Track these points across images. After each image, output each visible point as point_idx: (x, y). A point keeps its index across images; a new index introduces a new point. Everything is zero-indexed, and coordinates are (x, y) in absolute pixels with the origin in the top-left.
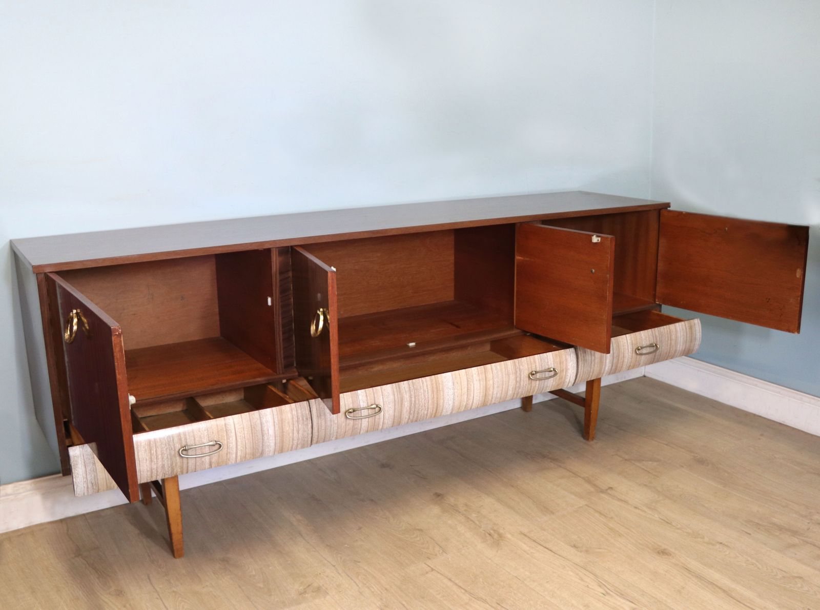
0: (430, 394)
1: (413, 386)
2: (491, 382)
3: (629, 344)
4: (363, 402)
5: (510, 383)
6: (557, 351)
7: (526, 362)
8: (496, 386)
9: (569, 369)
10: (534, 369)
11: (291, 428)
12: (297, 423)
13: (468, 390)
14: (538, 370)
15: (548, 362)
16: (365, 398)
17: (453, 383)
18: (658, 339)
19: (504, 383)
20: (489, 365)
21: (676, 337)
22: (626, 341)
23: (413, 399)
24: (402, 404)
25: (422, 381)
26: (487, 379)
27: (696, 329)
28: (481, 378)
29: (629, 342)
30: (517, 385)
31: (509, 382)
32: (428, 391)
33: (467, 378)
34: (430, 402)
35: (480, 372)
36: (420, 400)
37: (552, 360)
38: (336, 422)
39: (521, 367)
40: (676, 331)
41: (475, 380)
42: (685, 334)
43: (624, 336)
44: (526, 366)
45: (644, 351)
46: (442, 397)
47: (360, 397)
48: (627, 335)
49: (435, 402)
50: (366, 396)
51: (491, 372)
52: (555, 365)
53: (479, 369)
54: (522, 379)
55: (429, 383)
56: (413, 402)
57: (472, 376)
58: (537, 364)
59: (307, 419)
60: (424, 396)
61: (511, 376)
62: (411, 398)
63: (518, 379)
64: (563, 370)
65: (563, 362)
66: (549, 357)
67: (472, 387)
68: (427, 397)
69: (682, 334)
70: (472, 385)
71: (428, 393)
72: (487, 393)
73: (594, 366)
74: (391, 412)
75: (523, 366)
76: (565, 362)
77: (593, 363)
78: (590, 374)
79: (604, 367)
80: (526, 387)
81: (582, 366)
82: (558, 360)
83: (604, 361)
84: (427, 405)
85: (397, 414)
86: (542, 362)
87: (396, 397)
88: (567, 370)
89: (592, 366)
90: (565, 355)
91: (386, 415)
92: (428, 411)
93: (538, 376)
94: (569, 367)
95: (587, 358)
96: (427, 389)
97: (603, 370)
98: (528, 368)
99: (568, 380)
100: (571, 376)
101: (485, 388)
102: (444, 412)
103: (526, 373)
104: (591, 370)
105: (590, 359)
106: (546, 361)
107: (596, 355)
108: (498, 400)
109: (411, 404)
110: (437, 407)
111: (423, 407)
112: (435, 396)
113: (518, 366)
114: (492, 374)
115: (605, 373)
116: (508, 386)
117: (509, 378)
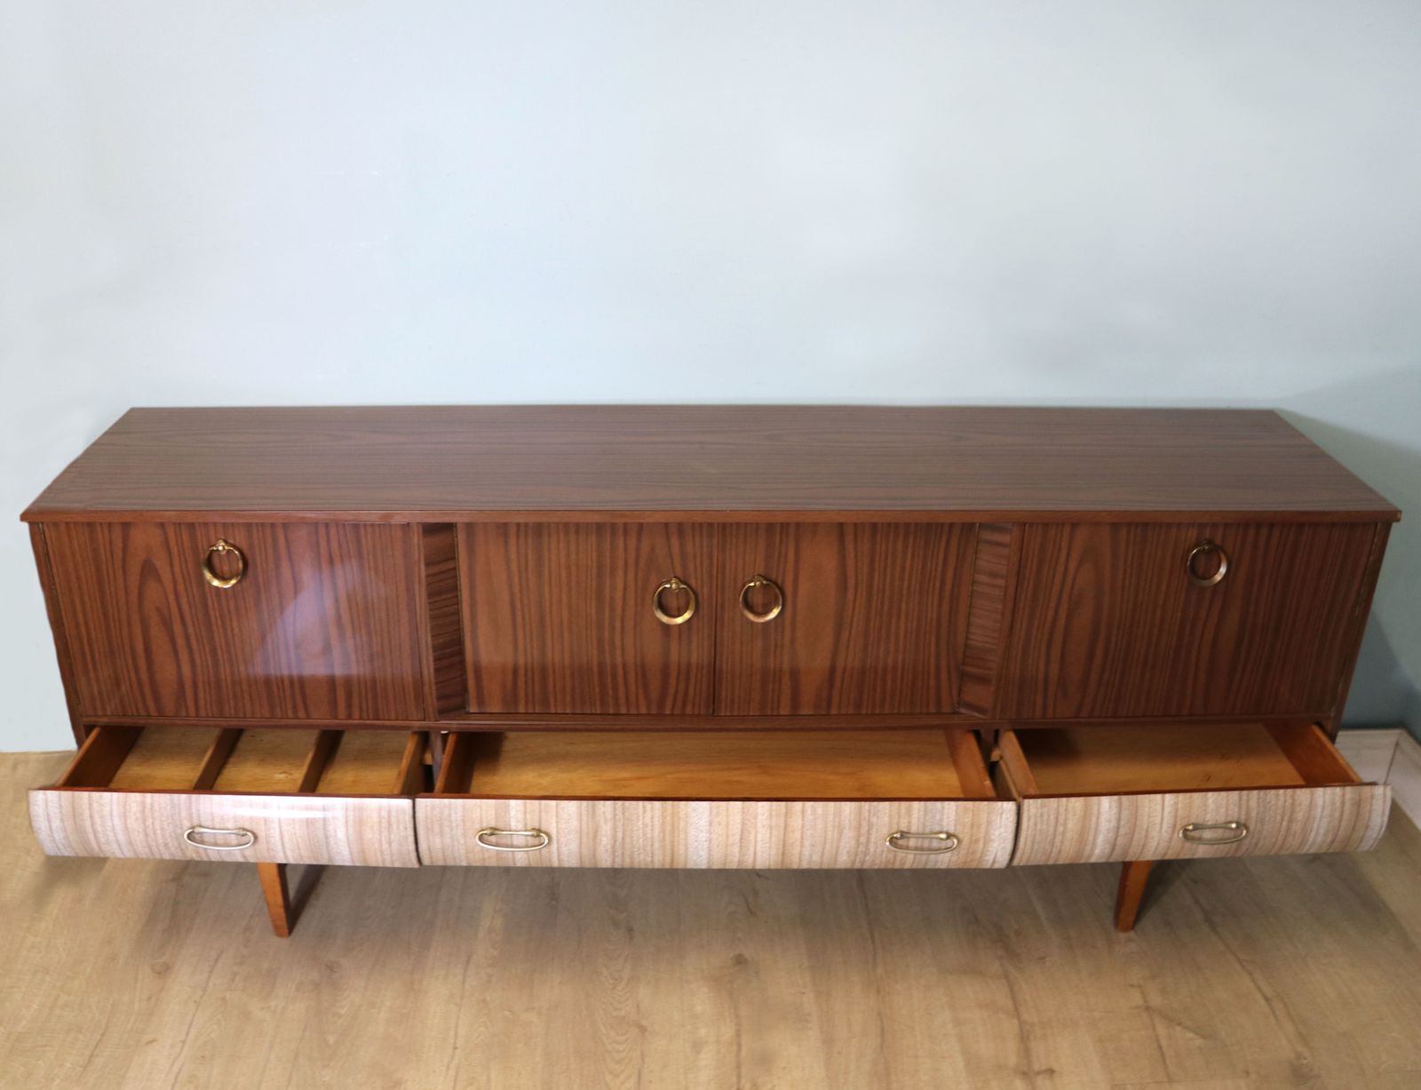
0: (657, 830)
1: (623, 813)
2: (797, 835)
3: (1166, 814)
4: (518, 821)
5: (842, 843)
7: (887, 811)
8: (807, 843)
9: (992, 840)
10: (904, 827)
11: (377, 836)
12: (386, 830)
13: (741, 839)
14: (914, 829)
15: (941, 820)
16: (521, 816)
17: (710, 822)
18: (1253, 814)
19: (829, 840)
20: (801, 803)
21: (1308, 817)
22: (1159, 808)
23: (620, 835)
24: (595, 837)
25: (644, 807)
26: (790, 828)
28: (774, 823)
29: (1167, 810)
30: (860, 849)
31: (839, 840)
32: (652, 826)
33: (743, 818)
34: (657, 845)
35: (774, 813)
36: (635, 838)
37: (953, 817)
38: (462, 842)
39: (874, 820)
40: (1311, 806)
41: (759, 824)
42: (1337, 814)
43: (1158, 797)
44: (887, 819)
45: (1207, 834)
46: (682, 842)
47: (513, 813)
48: (1167, 796)
49: (669, 847)
50: (525, 812)
51: (801, 816)
52: (959, 827)
53: (774, 808)
54: (873, 840)
55: (657, 813)
56: (619, 839)
57: (756, 818)
58: (914, 821)
59: (406, 828)
60: (644, 834)
61: (846, 831)
62: (616, 831)
63: (863, 840)
64: (977, 841)
65: (979, 827)
66: (946, 811)
67: (752, 837)
68: (649, 836)
69: (1327, 812)
70: (753, 833)
71: (652, 830)
72: (786, 852)
73: (1062, 842)
74: (574, 846)
75: (878, 818)
76: (984, 826)
77: (1059, 838)
78: (1052, 855)
79: (1088, 848)
80: (881, 855)
81: (1029, 839)
82: (968, 819)
83: (1091, 838)
84: (649, 848)
85: (585, 851)
86: (927, 818)
87: (584, 826)
88: (987, 841)
89: (1057, 843)
90: (989, 813)
91: (564, 850)
92: (652, 857)
93: (912, 842)
94: (993, 837)
95: (1044, 827)
96: (652, 822)
97: (1086, 853)
98: (890, 823)
99: (990, 858)
100: (999, 854)
101: (782, 843)
102: (691, 865)
103: (885, 831)
104: (1054, 849)
105: (1051, 829)
106: (938, 817)
107: (1070, 825)
108: (815, 866)
109: (615, 841)
110: (673, 854)
111: (642, 851)
112: (668, 838)
113: (867, 814)
114: (803, 820)
115: (1093, 860)
116: (838, 848)
117: (840, 834)
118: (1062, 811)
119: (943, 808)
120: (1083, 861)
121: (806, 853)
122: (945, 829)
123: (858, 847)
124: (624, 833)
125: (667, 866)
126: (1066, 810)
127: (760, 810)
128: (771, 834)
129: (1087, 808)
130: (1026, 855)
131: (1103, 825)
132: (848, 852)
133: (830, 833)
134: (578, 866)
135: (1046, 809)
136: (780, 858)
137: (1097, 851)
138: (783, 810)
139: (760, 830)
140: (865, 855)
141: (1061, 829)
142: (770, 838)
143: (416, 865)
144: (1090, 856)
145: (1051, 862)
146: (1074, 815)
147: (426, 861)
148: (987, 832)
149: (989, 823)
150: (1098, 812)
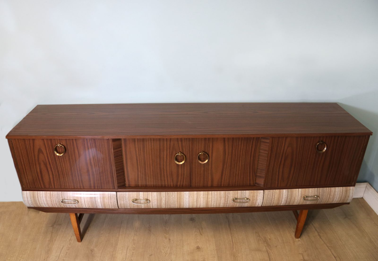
0: (176, 199)
1: (168, 195)
2: (210, 199)
3: (299, 194)
4: (142, 197)
5: (221, 201)
6: (252, 191)
7: (232, 193)
8: (213, 201)
9: (258, 200)
10: (236, 197)
11: (108, 201)
12: (110, 200)
13: (197, 200)
14: (239, 197)
16: (143, 196)
17: (189, 197)
18: (321, 194)
19: (218, 201)
20: (211, 192)
21: (334, 195)
22: (298, 192)
23: (167, 200)
24: (161, 201)
25: (173, 193)
26: (208, 198)
27: (351, 192)
28: (204, 197)
29: (300, 192)
30: (226, 203)
31: (220, 201)
32: (175, 198)
33: (197, 195)
34: (176, 202)
35: (204, 194)
36: (171, 201)
37: (248, 194)
38: (128, 202)
39: (229, 195)
40: (335, 191)
42: (341, 194)
43: (297, 189)
44: (232, 195)
45: (309, 198)
46: (182, 202)
47: (141, 195)
48: (300, 189)
49: (179, 203)
50: (144, 195)
51: (211, 195)
52: (250, 197)
54: (229, 200)
55: (176, 195)
56: (167, 201)
57: (200, 195)
58: (239, 196)
59: (115, 199)
60: (173, 200)
61: (222, 198)
62: (166, 199)
63: (226, 200)
64: (254, 200)
65: (255, 197)
66: (246, 193)
67: (199, 200)
68: (174, 200)
69: (339, 193)
71: (175, 199)
72: (208, 203)
73: (274, 201)
74: (156, 203)
75: (230, 195)
76: (256, 196)
77: (273, 199)
78: (272, 204)
79: (280, 202)
80: (231, 204)
81: (266, 200)
82: (252, 195)
83: (281, 200)
84: (174, 203)
85: (158, 204)
86: (242, 194)
87: (158, 198)
88: (257, 200)
89: (273, 201)
90: (257, 193)
91: (153, 204)
92: (175, 205)
93: (238, 201)
94: (258, 199)
95: (270, 197)
96: (175, 197)
97: (280, 203)
98: (233, 196)
99: (257, 204)
100: (259, 203)
101: (206, 201)
102: (185, 207)
103: (232, 198)
104: (272, 202)
105: (271, 197)
106: (244, 194)
107: (276, 196)
108: (215, 207)
109: (166, 202)
110: (180, 205)
111: (172, 204)
112: (179, 201)
113: (227, 194)
114: (212, 196)
115: (282, 205)
116: (220, 202)
117: (221, 199)
118: (274, 193)
119: (246, 192)
120: (279, 205)
121: (213, 204)
122: (246, 197)
123: (225, 202)
124: (168, 200)
125: (179, 207)
126: (275, 193)
127: (201, 194)
128: (204, 199)
129: (280, 192)
130: (265, 203)
131: (284, 196)
132: (223, 203)
133: (218, 199)
134: (157, 208)
135: (270, 193)
136: (206, 205)
137: (283, 203)
138: (207, 193)
139: (201, 198)
140: (227, 204)
141: (273, 197)
142: (204, 200)
143: (118, 208)
144: (281, 204)
145: (271, 205)
146: (277, 194)
147: (120, 207)
148: (256, 198)
149: (257, 196)
150: (283, 193)
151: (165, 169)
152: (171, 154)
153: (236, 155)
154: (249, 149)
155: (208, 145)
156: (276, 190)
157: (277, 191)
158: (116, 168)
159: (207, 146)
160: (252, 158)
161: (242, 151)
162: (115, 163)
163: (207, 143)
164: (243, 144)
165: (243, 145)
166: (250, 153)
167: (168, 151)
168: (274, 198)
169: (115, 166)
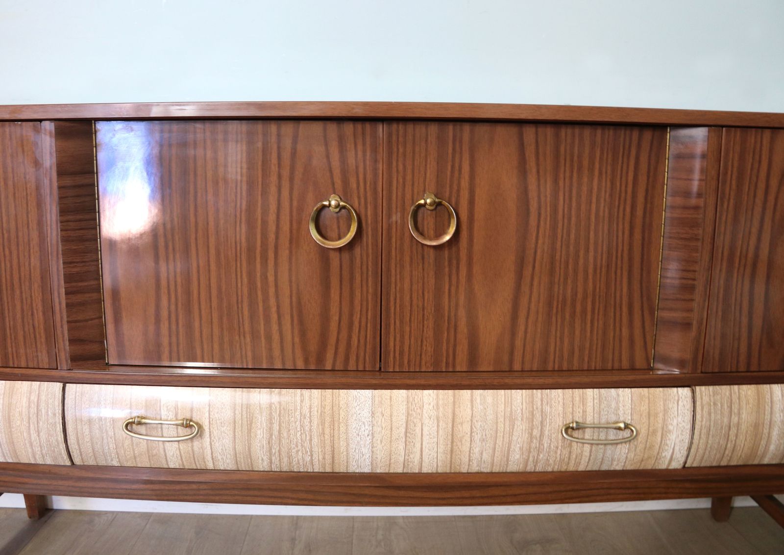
0: (315, 422)
2: (467, 428)
4: (168, 410)
5: (515, 438)
6: (646, 390)
7: (560, 399)
8: (477, 438)
9: (670, 431)
10: (578, 418)
11: (26, 423)
13: (406, 432)
14: (589, 420)
15: (617, 408)
16: (171, 405)
17: (373, 413)
19: (500, 434)
20: (469, 392)
23: (276, 427)
24: (249, 431)
25: (302, 395)
26: (458, 420)
28: (441, 415)
30: (533, 445)
31: (511, 434)
32: (311, 417)
33: (408, 408)
34: (315, 440)
35: (441, 402)
36: (292, 432)
37: (629, 406)
38: (111, 433)
39: (548, 409)
41: (425, 415)
44: (561, 409)
46: (343, 437)
49: (328, 442)
51: (469, 406)
52: (635, 417)
53: (441, 397)
54: (547, 433)
55: (316, 402)
56: (276, 433)
57: (422, 408)
58: (589, 409)
60: (302, 426)
61: (518, 423)
62: (271, 423)
63: (536, 432)
64: (654, 432)
65: (656, 415)
66: (621, 399)
67: (418, 430)
68: (307, 428)
70: (420, 425)
71: (310, 422)
72: (455, 448)
73: (737, 436)
74: (227, 442)
75: (551, 407)
76: (661, 415)
77: (733, 431)
78: (727, 452)
79: (763, 443)
80: (556, 452)
81: (704, 431)
82: (644, 408)
83: (766, 431)
84: (307, 444)
85: (239, 448)
86: (603, 406)
87: (238, 416)
88: (665, 432)
89: (732, 437)
90: (665, 400)
91: (217, 445)
92: (312, 456)
93: (588, 434)
94: (671, 428)
95: (719, 417)
96: (310, 412)
97: (761, 449)
98: (565, 413)
99: (667, 454)
100: (677, 448)
101: (450, 437)
102: (354, 468)
103: (559, 423)
104: (729, 445)
105: (726, 420)
106: (613, 405)
107: (744, 416)
108: (486, 469)
109: (271, 435)
110: (333, 451)
111: (300, 447)
112: (327, 431)
113: (539, 403)
114: (472, 410)
115: (766, 461)
116: (510, 443)
117: (512, 426)
118: (735, 398)
119: (618, 395)
120: (756, 462)
121: (476, 455)
122: (622, 419)
123: (531, 441)
124: (280, 425)
125: (328, 470)
126: (739, 398)
127: (426, 400)
128: (438, 426)
129: (759, 397)
131: (778, 415)
132: (521, 449)
133: (501, 426)
134: (234, 468)
135: (719, 397)
136: (449, 457)
137: (772, 447)
138: (451, 399)
139: (426, 421)
140: (539, 452)
141: (735, 419)
142: (438, 432)
143: (68, 463)
144: (764, 455)
145: (724, 463)
146: (748, 403)
147: (77, 461)
148: (664, 420)
149: (666, 411)
150: (772, 402)
151: (271, 279)
152: (295, 203)
153: (573, 219)
154: (626, 192)
155: (453, 167)
156: (745, 387)
157: (748, 391)
158: (64, 263)
159: (449, 168)
160: (638, 236)
161: (594, 200)
162: (65, 240)
163: (450, 156)
164: (597, 165)
165: (600, 173)
166: (628, 209)
167: (285, 193)
168: (739, 422)
169: (61, 256)
